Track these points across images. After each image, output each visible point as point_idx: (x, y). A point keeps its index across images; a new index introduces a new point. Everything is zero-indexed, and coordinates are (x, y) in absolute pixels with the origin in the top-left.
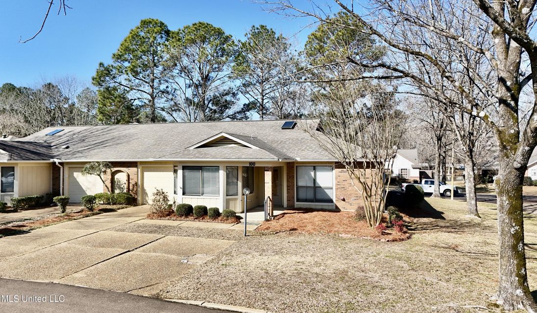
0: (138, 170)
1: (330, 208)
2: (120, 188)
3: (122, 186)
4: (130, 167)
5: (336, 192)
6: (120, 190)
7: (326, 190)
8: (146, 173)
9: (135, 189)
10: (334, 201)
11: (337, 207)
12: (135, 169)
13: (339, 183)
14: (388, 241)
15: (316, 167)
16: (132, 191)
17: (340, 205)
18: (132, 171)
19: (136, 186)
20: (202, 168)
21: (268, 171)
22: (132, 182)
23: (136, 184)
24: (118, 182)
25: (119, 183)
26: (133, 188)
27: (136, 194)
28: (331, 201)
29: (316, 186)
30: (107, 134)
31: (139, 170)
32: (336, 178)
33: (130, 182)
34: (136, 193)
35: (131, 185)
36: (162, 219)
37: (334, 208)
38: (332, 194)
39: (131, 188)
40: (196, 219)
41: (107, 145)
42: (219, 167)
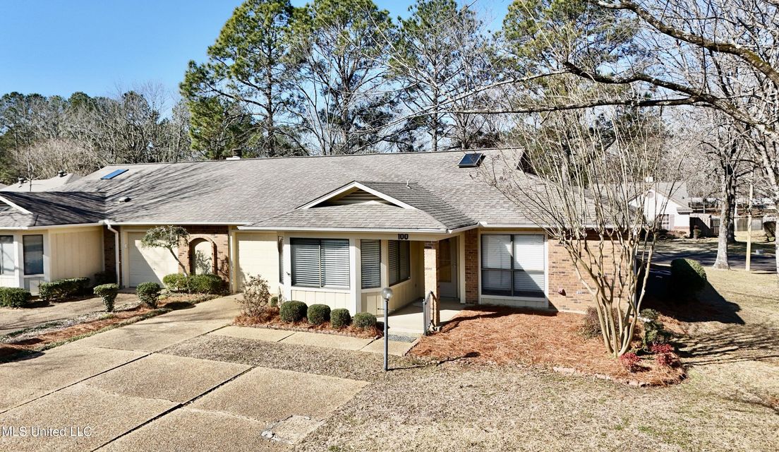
0: (229, 239)
1: (539, 306)
2: (202, 265)
3: (206, 263)
4: (217, 233)
5: (550, 279)
6: (204, 269)
7: (532, 276)
8: (241, 243)
9: (225, 268)
10: (547, 294)
11: (551, 305)
12: (225, 237)
13: (554, 265)
14: (644, 386)
15: (516, 237)
16: (220, 270)
17: (557, 301)
18: (221, 239)
19: (228, 262)
20: (322, 241)
21: (430, 248)
22: (221, 257)
23: (227, 260)
24: (199, 255)
25: (201, 258)
26: (223, 266)
27: (228, 276)
28: (541, 294)
29: (516, 268)
30: (189, 176)
31: (231, 237)
32: (550, 257)
33: (218, 256)
34: (227, 274)
35: (219, 261)
36: (258, 327)
37: (547, 306)
38: (543, 283)
39: (219, 266)
40: (312, 327)
41: (186, 195)
42: (348, 240)
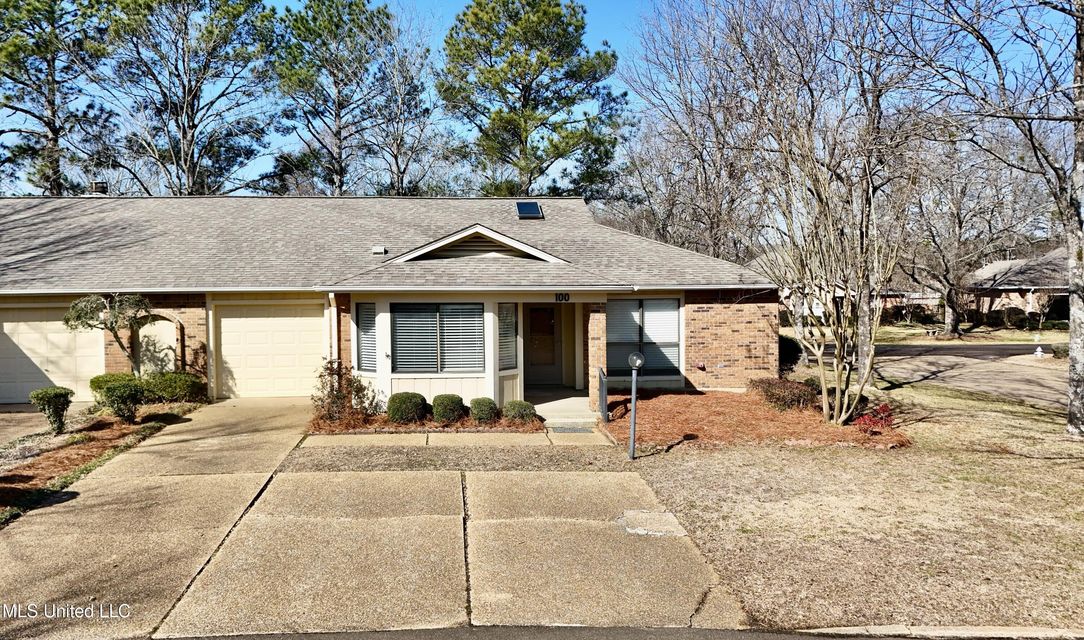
0: (207, 315)
1: (674, 386)
2: (154, 359)
3: (162, 355)
4: (185, 307)
5: (687, 352)
6: (157, 365)
7: (664, 350)
8: (225, 322)
9: (201, 361)
10: (683, 371)
11: (687, 382)
12: (201, 312)
13: (692, 334)
15: (645, 302)
16: (191, 366)
17: (696, 379)
18: (192, 315)
19: (205, 352)
20: (441, 307)
21: (598, 312)
22: (192, 344)
23: (204, 348)
24: (148, 344)
25: (151, 348)
26: (196, 358)
27: (205, 374)
28: (676, 371)
29: (645, 340)
31: (211, 313)
32: (688, 325)
33: (187, 343)
34: (205, 371)
35: (188, 352)
36: (361, 433)
37: (683, 385)
38: (679, 359)
39: (189, 358)
42: (483, 304)
